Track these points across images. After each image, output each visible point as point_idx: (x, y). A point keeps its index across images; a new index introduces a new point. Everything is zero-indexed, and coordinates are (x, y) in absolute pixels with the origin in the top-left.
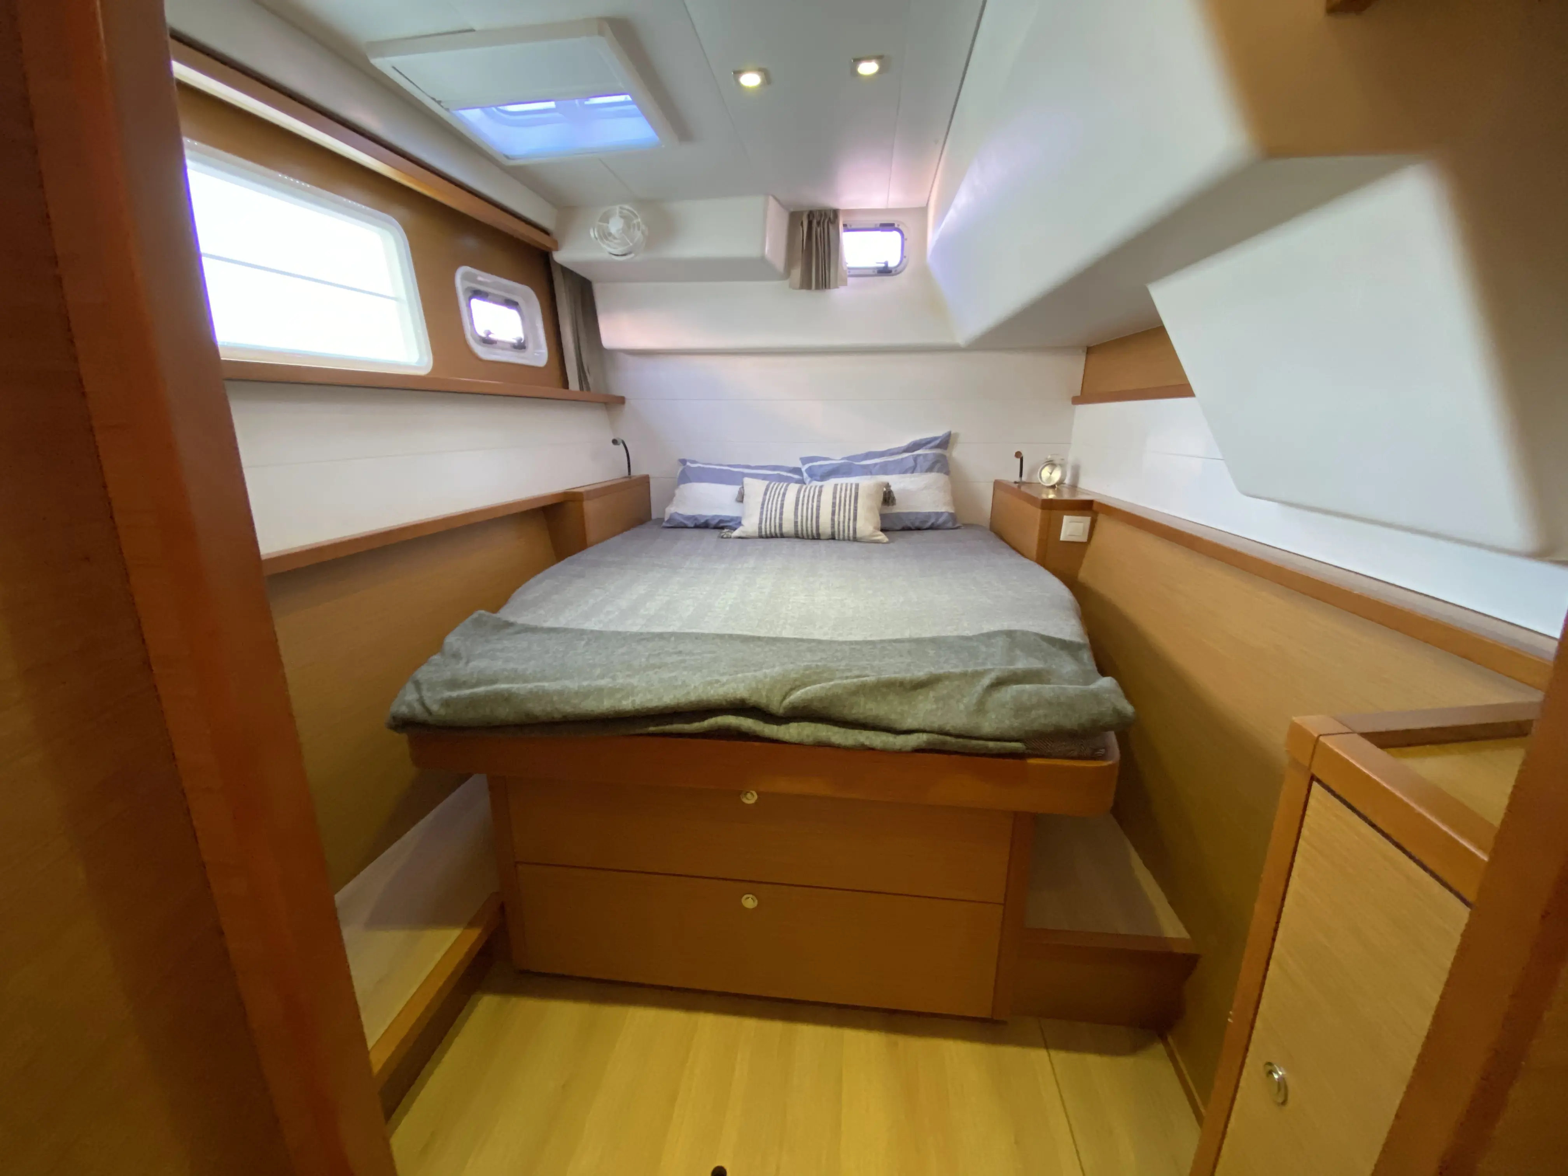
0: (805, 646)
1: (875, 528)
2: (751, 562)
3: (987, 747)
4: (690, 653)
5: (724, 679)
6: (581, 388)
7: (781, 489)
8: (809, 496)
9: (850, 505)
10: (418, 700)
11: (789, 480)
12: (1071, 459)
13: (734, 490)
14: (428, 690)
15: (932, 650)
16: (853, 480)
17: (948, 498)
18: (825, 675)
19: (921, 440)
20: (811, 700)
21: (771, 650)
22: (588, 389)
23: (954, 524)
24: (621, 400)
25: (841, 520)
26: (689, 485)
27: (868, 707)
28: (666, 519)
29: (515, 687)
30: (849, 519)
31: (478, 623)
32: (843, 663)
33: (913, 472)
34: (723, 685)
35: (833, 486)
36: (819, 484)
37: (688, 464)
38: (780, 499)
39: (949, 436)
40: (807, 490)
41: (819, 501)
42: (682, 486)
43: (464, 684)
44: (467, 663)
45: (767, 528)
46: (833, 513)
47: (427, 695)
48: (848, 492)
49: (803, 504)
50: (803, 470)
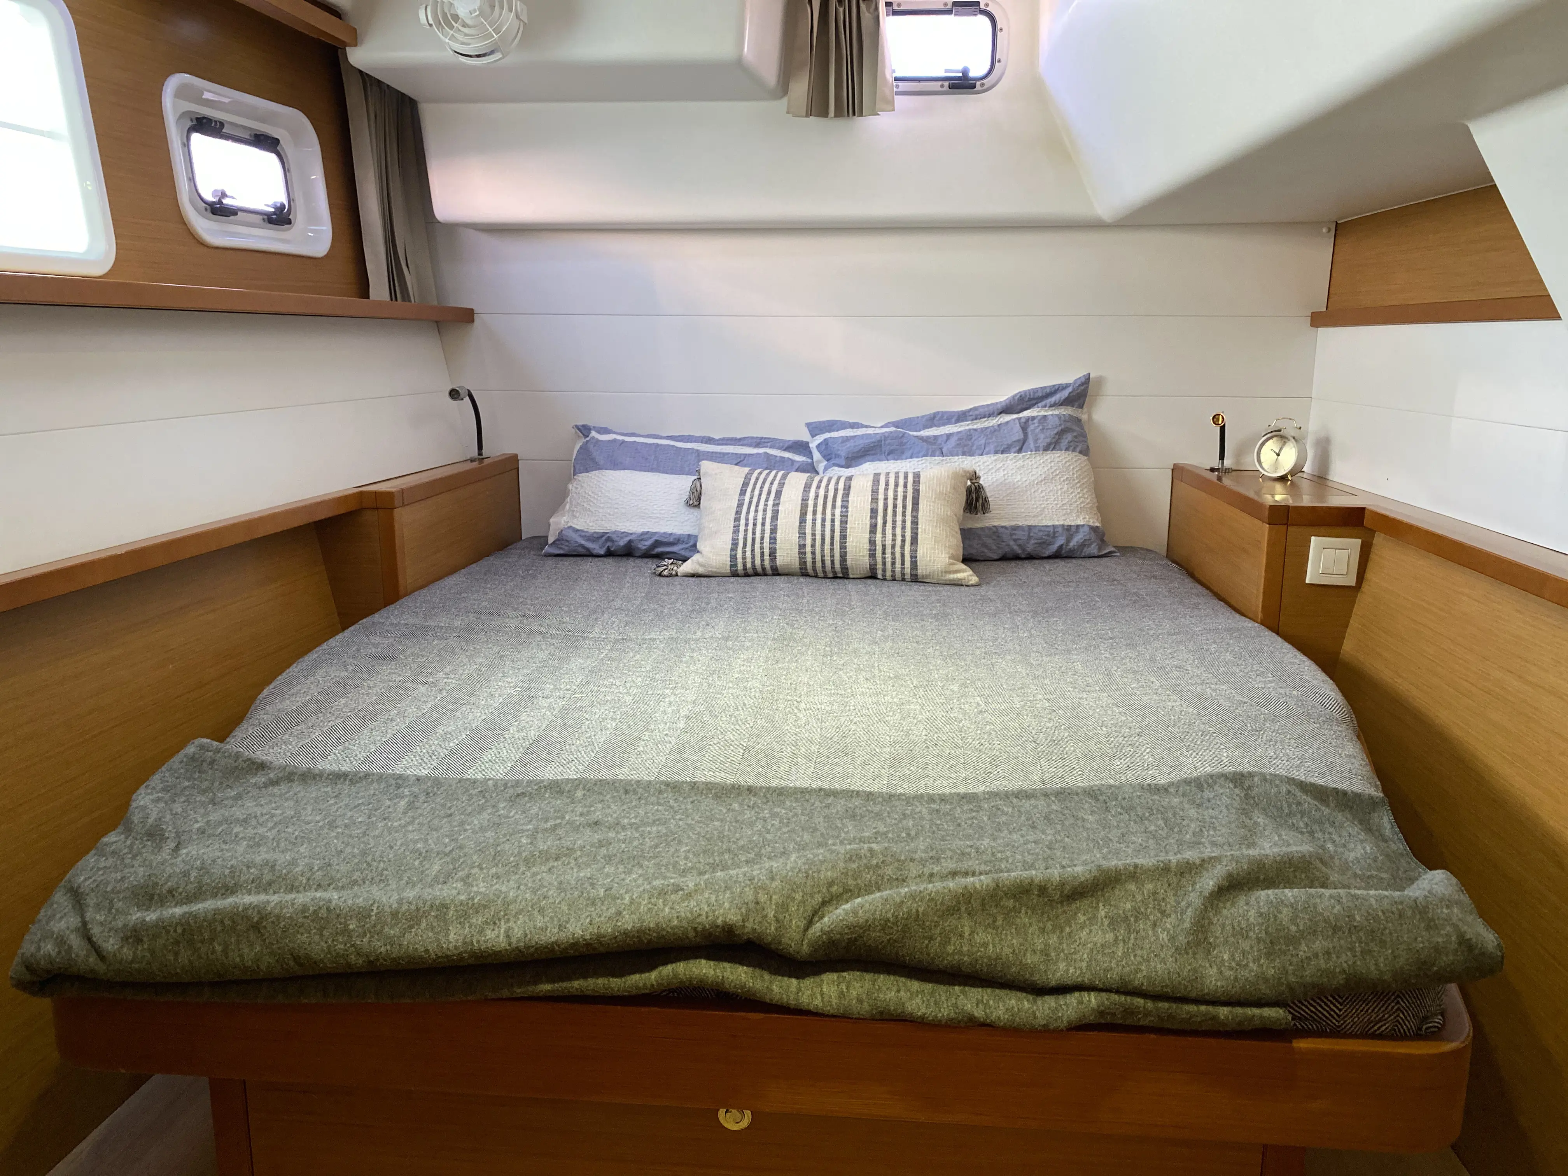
0: (840, 805)
1: (952, 557)
2: (720, 627)
3: (1215, 1018)
4: (617, 825)
5: (690, 882)
6: (393, 296)
7: (772, 484)
8: (826, 497)
9: (904, 514)
10: (77, 930)
11: (787, 466)
12: (1313, 427)
13: (684, 483)
14: (98, 907)
15: (1092, 813)
16: (907, 466)
17: (1088, 498)
18: (889, 871)
19: (1035, 391)
20: (867, 927)
21: (774, 815)
22: (406, 297)
23: (1100, 549)
24: (467, 316)
25: (889, 542)
26: (594, 475)
27: (977, 939)
28: (550, 541)
29: (272, 899)
30: (903, 541)
31: (196, 763)
32: (921, 844)
33: (1020, 451)
34: (689, 895)
35: (871, 478)
36: (846, 472)
37: (593, 434)
38: (771, 503)
39: (1086, 381)
40: (824, 484)
41: (845, 507)
42: (582, 477)
43: (171, 896)
44: (177, 848)
45: (747, 557)
46: (873, 529)
47: (96, 916)
48: (900, 489)
49: (815, 513)
50: (813, 445)
